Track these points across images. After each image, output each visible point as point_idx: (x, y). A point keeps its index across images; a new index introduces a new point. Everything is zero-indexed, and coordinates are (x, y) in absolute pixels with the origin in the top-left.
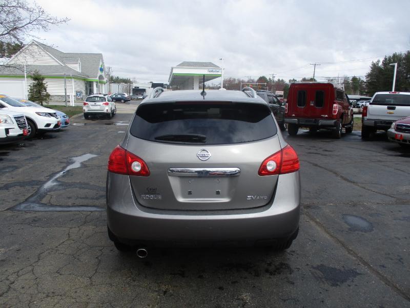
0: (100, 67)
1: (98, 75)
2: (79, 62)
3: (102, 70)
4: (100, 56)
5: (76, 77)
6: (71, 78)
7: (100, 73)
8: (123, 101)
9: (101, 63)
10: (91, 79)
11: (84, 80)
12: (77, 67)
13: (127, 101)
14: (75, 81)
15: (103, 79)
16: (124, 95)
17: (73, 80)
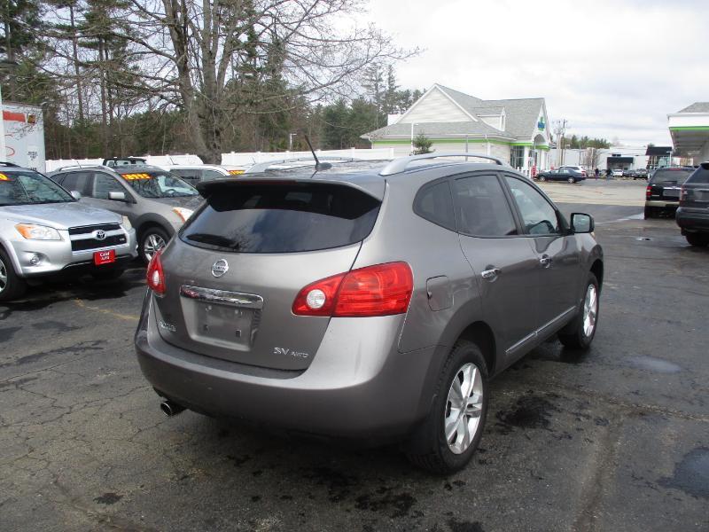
0: (539, 120)
1: (534, 135)
2: (503, 113)
3: (541, 126)
4: (539, 103)
5: (496, 140)
6: (486, 141)
7: (537, 131)
8: (571, 180)
9: (541, 114)
10: (520, 142)
11: (510, 144)
12: (498, 124)
13: (580, 179)
14: (492, 146)
15: (544, 141)
16: (577, 169)
17: (489, 144)
